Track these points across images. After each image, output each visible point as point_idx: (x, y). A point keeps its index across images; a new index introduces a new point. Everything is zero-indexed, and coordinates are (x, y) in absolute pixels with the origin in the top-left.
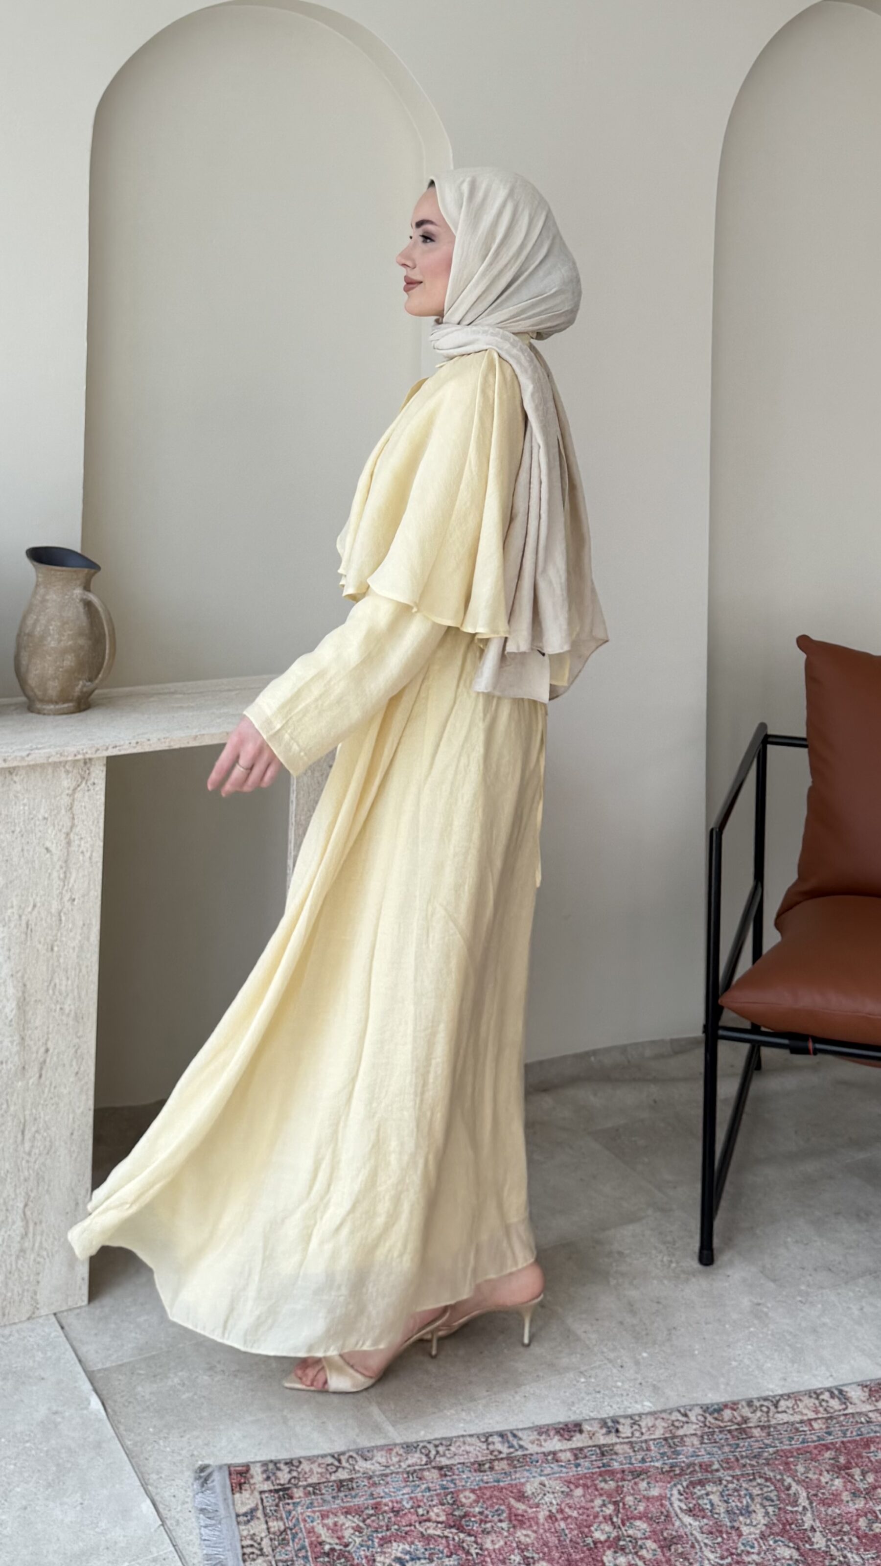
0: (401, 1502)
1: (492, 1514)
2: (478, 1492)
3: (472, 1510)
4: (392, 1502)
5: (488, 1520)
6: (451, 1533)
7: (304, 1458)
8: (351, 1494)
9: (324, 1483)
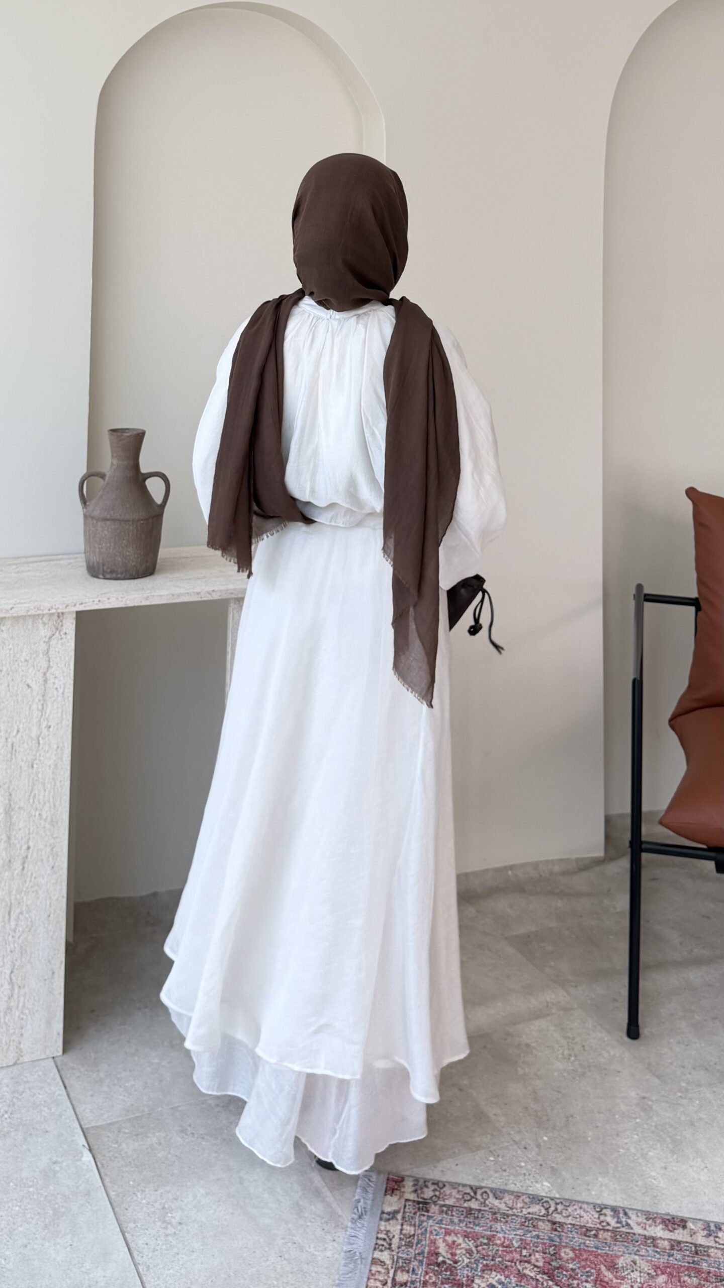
0: (511, 1241)
1: (582, 1274)
2: (577, 1252)
3: (567, 1265)
4: (504, 1238)
5: (576, 1277)
6: (543, 1278)
7: (449, 1183)
8: (474, 1222)
9: (457, 1207)
